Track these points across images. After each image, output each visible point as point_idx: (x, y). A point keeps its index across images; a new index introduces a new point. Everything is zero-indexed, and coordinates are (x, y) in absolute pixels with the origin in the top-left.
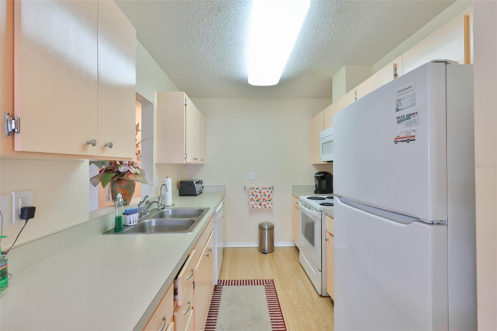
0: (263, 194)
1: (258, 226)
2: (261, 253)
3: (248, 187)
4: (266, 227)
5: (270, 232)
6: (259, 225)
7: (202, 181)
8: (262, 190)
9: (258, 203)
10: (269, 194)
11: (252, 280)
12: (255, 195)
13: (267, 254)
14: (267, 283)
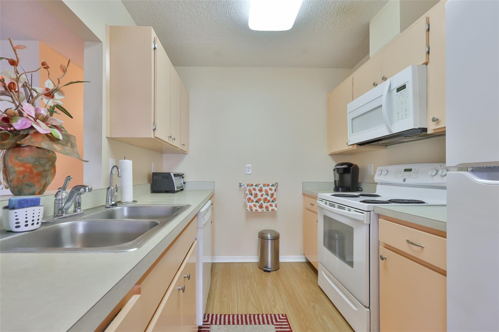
0: (264, 192)
1: (257, 235)
2: (263, 271)
3: (245, 183)
4: (269, 236)
5: (275, 243)
6: (259, 233)
7: (184, 174)
8: (263, 187)
9: (258, 205)
10: (272, 192)
11: (254, 315)
12: (253, 193)
13: (271, 273)
14: (278, 320)
